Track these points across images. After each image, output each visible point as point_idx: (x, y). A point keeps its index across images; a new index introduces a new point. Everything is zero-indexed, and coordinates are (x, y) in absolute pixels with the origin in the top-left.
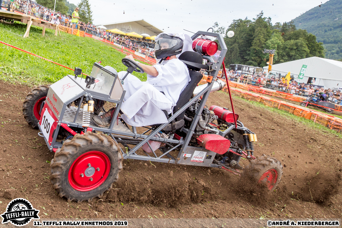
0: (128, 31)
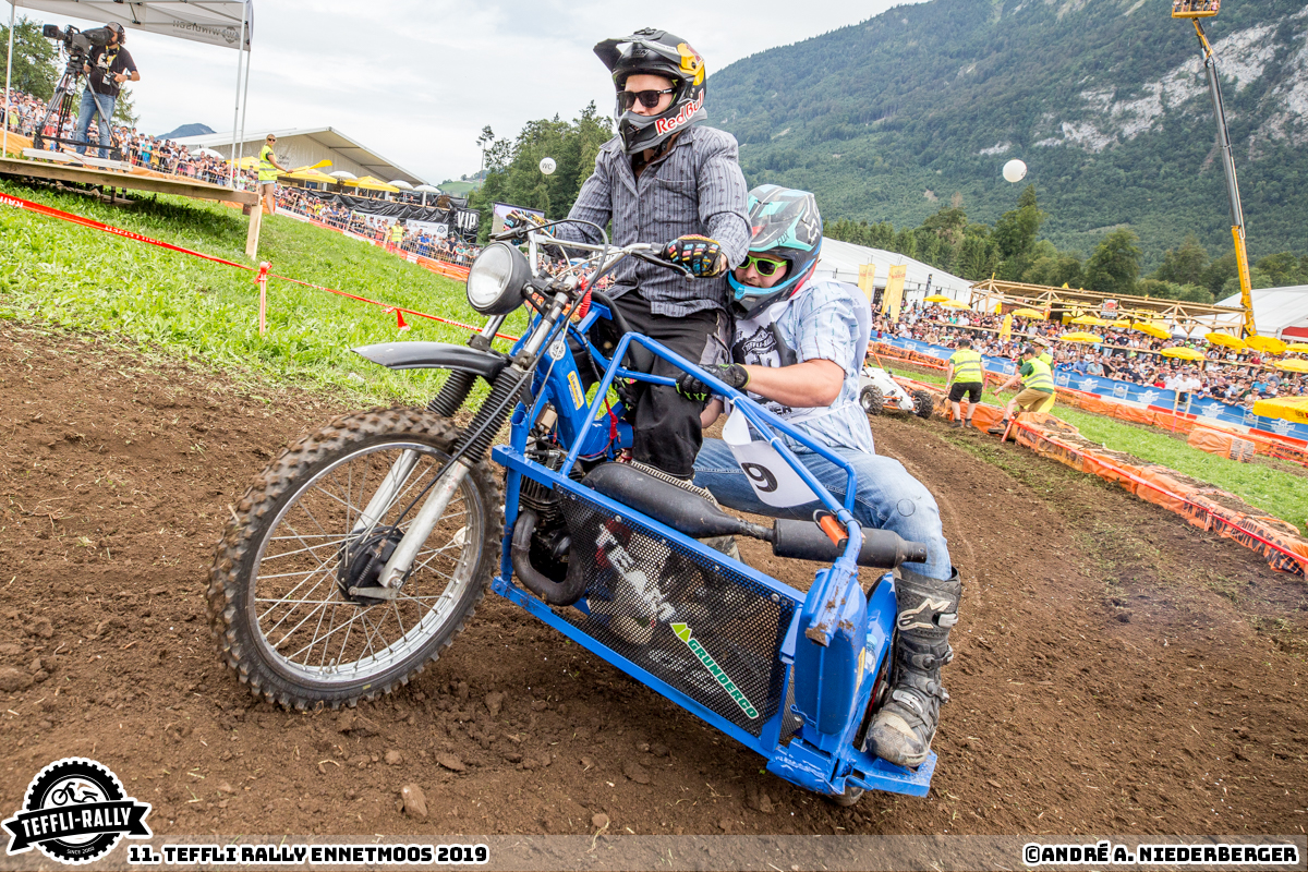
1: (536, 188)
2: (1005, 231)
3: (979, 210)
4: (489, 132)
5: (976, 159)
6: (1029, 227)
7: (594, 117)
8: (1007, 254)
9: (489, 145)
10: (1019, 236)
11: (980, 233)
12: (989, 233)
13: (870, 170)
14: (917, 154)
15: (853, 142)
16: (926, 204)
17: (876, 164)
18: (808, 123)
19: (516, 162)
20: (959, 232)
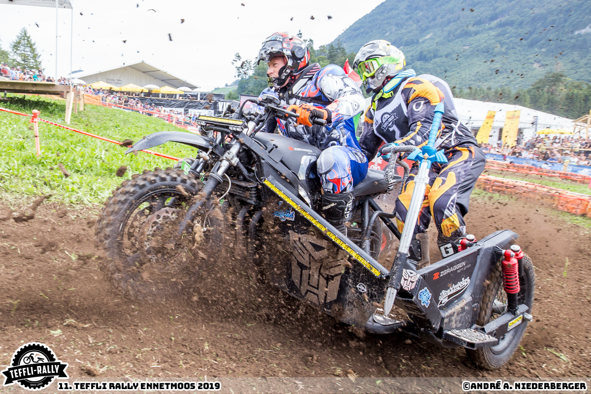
3: (577, 72)
4: (238, 56)
5: (572, 38)
9: (239, 63)
11: (578, 87)
12: (585, 86)
16: (534, 72)
18: (445, 29)
20: (562, 88)
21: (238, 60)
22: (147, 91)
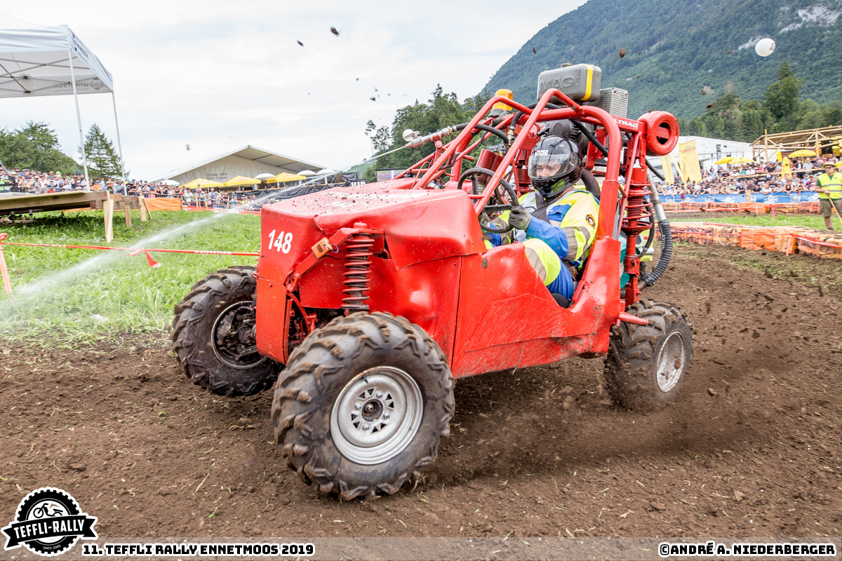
0: (224, 176)
1: (413, 155)
2: (772, 100)
3: (749, 91)
4: (372, 125)
5: (736, 54)
6: (791, 92)
7: (442, 95)
8: (779, 117)
9: (374, 133)
10: (785, 101)
11: (753, 106)
12: (760, 105)
13: (657, 83)
14: (690, 62)
15: (639, 66)
16: (706, 96)
17: (661, 78)
18: (602, 61)
19: (395, 139)
20: (737, 110)
21: (372, 130)
22: (260, 182)
